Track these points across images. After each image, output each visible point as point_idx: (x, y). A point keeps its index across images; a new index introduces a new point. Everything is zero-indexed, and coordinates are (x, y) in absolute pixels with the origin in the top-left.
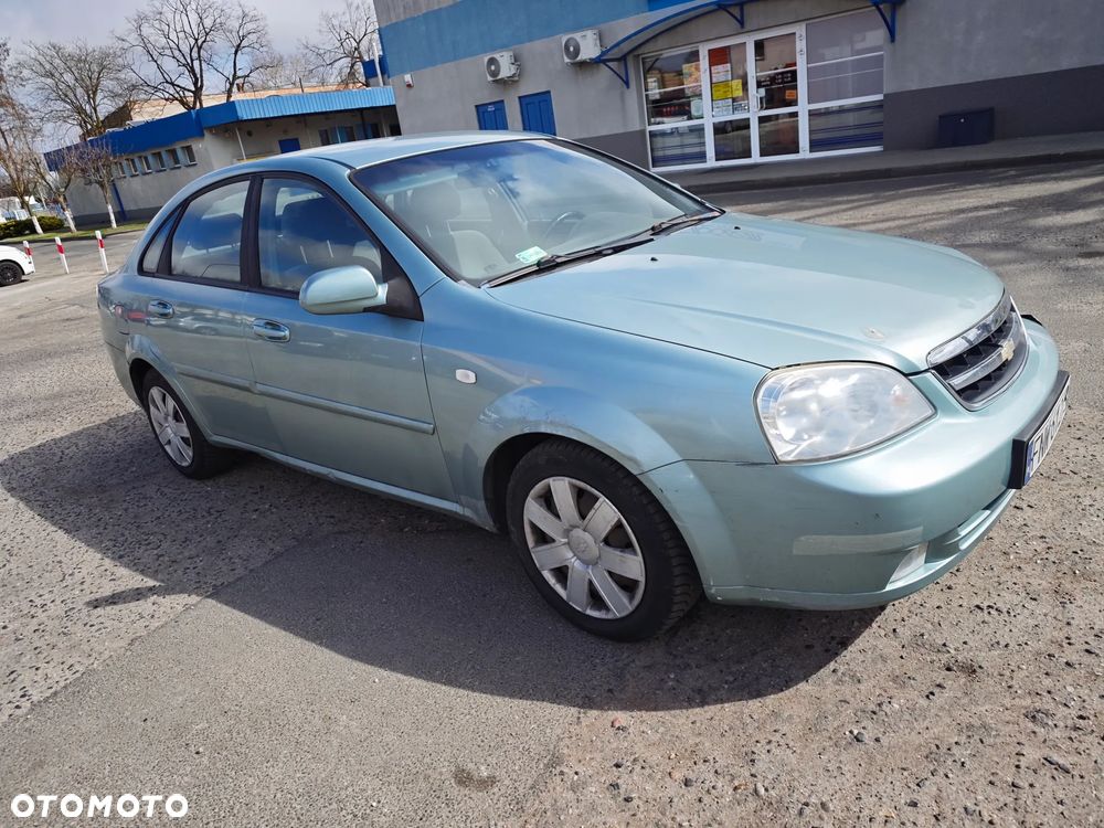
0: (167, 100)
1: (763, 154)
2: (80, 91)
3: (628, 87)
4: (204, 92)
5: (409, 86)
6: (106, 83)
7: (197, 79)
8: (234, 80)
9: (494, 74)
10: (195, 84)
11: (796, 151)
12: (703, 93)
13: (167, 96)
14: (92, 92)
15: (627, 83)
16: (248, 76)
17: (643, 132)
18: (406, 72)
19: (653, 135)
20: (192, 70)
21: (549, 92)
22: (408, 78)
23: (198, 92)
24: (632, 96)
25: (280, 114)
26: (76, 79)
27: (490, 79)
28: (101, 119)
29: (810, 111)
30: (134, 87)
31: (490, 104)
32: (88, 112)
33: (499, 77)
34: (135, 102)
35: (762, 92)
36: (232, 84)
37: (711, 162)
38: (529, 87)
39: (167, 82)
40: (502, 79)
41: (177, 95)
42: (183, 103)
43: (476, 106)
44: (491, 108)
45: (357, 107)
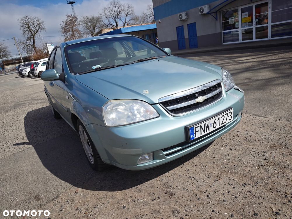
0: (110, 28)
1: (256, 38)
2: (92, 27)
3: (217, 20)
4: (118, 26)
5: (160, 23)
6: (98, 25)
7: (117, 23)
8: (125, 23)
9: (181, 18)
10: (116, 24)
11: (267, 37)
12: (239, 21)
13: (110, 27)
14: (94, 27)
15: (217, 19)
16: (129, 22)
17: (221, 33)
18: (159, 19)
19: (224, 33)
20: (116, 21)
21: (195, 23)
22: (160, 20)
23: (117, 26)
24: (218, 23)
25: (132, 31)
26: (91, 24)
27: (180, 20)
28: (96, 33)
29: (272, 25)
30: (103, 26)
31: (180, 26)
32: (93, 32)
33: (182, 19)
34: (103, 29)
35: (257, 20)
36: (125, 24)
37: (241, 41)
38: (190, 22)
39: (110, 24)
40: (183, 20)
41: (112, 27)
42: (113, 29)
43: (176, 27)
44: (180, 28)
45: (151, 28)
